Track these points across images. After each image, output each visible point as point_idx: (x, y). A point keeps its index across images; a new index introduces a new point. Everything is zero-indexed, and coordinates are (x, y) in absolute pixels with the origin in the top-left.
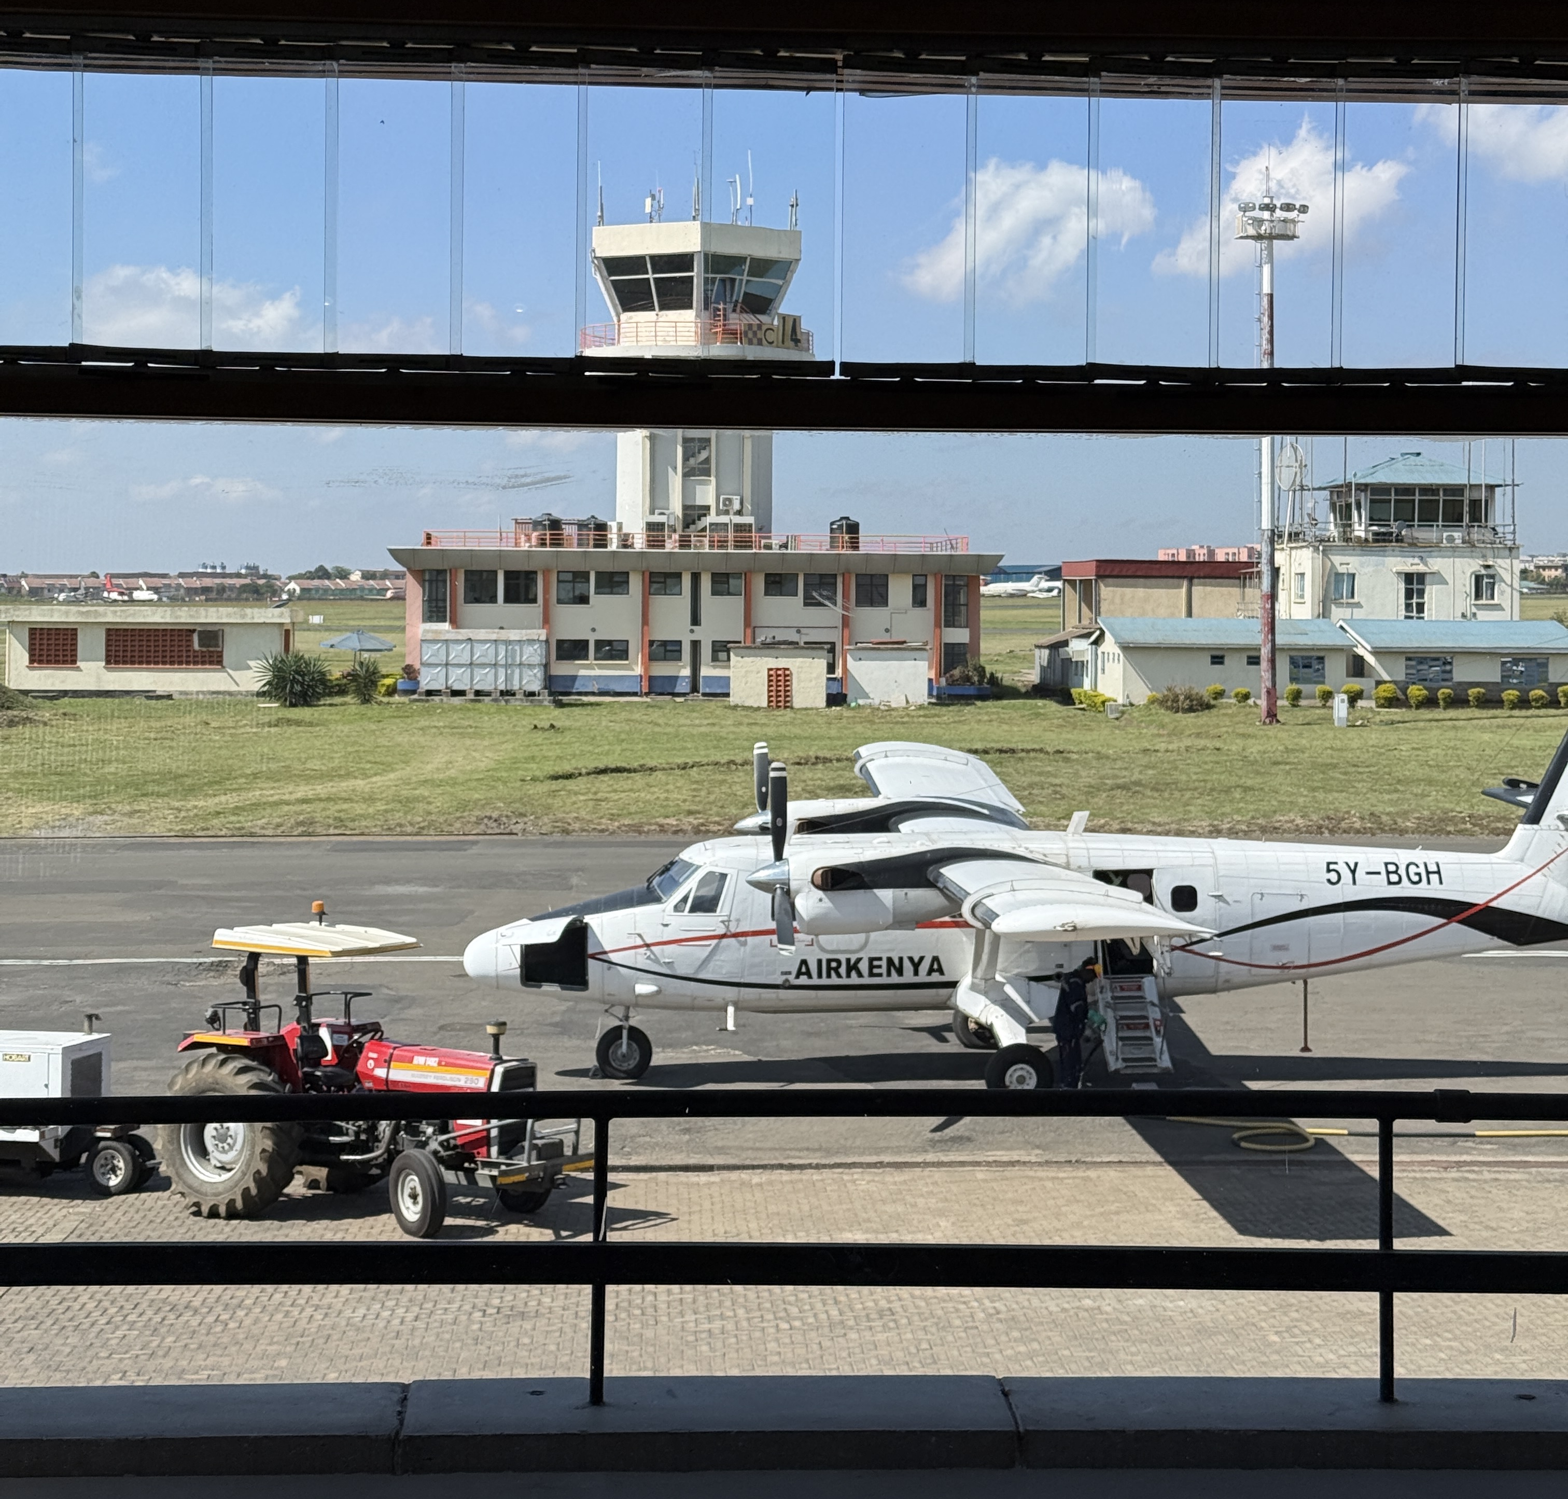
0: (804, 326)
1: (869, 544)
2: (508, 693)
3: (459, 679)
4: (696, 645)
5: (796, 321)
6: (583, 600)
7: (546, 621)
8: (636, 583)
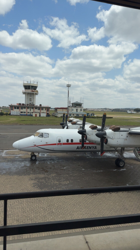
0: (38, 91)
1: (42, 106)
2: (17, 115)
3: (14, 114)
4: (30, 112)
5: (37, 91)
6: (23, 109)
7: (20, 110)
8: (26, 108)
